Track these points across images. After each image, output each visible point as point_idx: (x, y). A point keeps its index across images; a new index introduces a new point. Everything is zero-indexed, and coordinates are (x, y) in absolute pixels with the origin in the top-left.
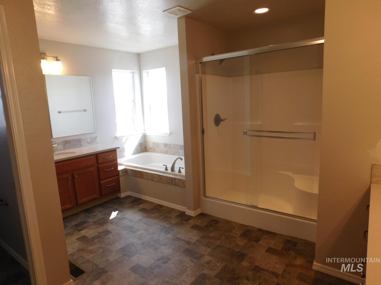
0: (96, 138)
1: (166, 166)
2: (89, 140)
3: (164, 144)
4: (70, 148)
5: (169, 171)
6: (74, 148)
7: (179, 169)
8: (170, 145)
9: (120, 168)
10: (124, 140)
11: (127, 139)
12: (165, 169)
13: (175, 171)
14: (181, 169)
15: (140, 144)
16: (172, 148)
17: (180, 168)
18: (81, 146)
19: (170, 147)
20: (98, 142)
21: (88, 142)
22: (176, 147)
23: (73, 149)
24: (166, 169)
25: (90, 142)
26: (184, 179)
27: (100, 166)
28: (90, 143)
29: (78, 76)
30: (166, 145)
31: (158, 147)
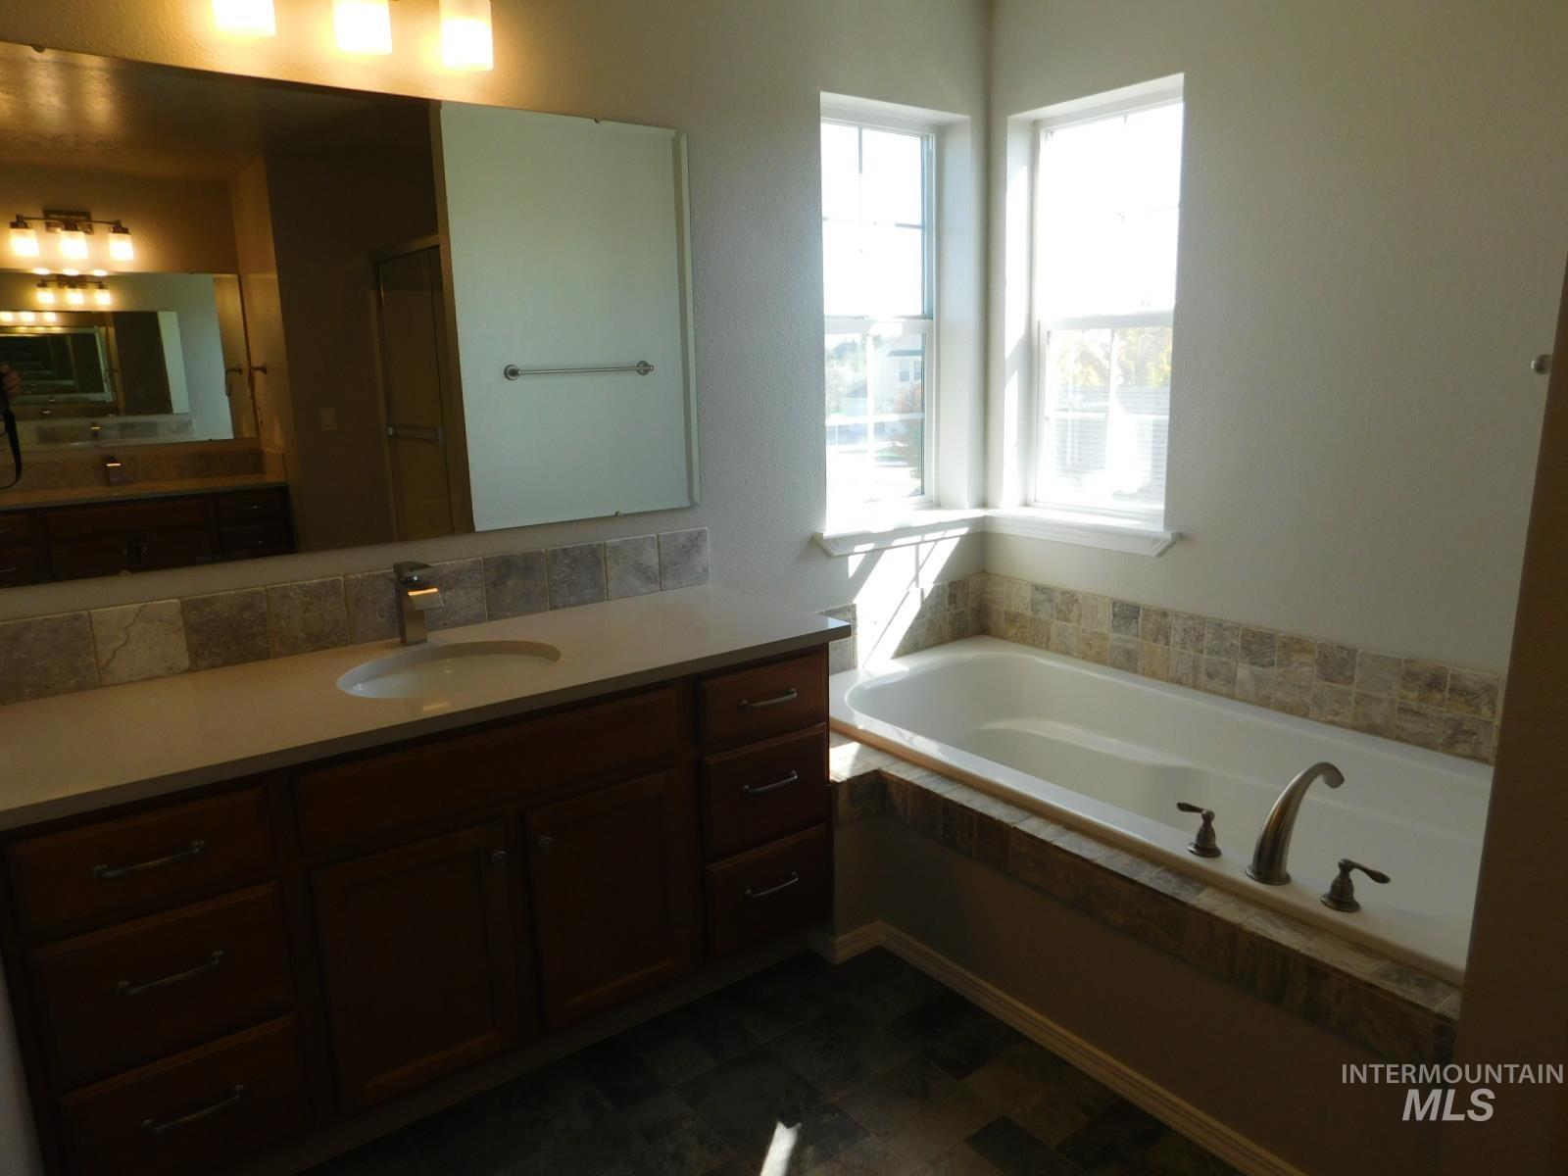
0: (694, 542)
1: (1208, 818)
2: (651, 558)
3: (1114, 604)
4: (530, 604)
5: (1237, 858)
6: (554, 608)
7: (1337, 872)
8: (1165, 614)
10: (854, 563)
11: (872, 558)
12: (1193, 838)
14: (1355, 875)
15: (951, 584)
16: (1175, 638)
17: (1346, 867)
18: (600, 594)
19: (1162, 633)
20: (705, 570)
21: (642, 571)
22: (1208, 637)
23: (549, 612)
24: (1206, 846)
25: (657, 568)
27: (710, 760)
28: (658, 577)
29: (605, 124)
30: (1127, 614)
31: (1067, 620)
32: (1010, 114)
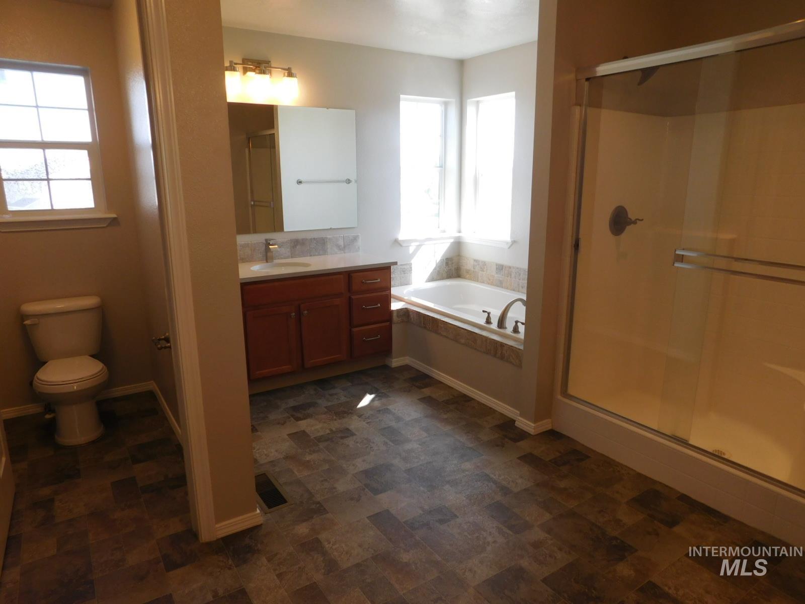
0: (355, 239)
1: (489, 314)
2: (341, 243)
3: (496, 265)
4: (303, 254)
5: (494, 326)
6: (311, 256)
7: (515, 323)
8: (510, 268)
9: (395, 306)
10: (411, 249)
11: (418, 247)
12: (485, 320)
13: (506, 328)
14: (519, 324)
15: (447, 259)
16: (513, 275)
17: (518, 322)
18: (325, 252)
19: (509, 274)
20: (359, 248)
21: (338, 247)
22: (522, 275)
23: (309, 257)
24: (488, 321)
25: (343, 246)
26: (522, 347)
27: (353, 297)
28: (343, 249)
30: (500, 268)
31: (483, 271)
32: (469, 99)
